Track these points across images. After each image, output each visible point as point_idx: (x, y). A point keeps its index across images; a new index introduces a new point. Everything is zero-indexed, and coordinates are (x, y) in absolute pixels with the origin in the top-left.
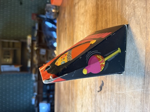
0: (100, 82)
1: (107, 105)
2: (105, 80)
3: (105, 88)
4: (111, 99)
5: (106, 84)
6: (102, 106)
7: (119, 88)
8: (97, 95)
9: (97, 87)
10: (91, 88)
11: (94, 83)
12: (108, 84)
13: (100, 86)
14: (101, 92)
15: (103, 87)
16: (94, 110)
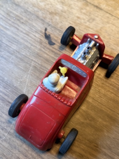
0: (54, 39)
1: (25, 38)
2: (54, 50)
3: (45, 45)
4: (30, 48)
5: (48, 48)
6: (27, 28)
7: (35, 67)
8: (43, 24)
9: (53, 29)
12: (47, 52)
13: (52, 36)
14: (43, 34)
15: (47, 43)
16: (28, 8)
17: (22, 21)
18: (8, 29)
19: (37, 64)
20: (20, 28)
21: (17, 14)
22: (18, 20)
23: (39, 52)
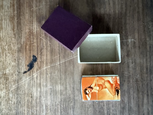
1: (44, 84)
3: (39, 63)
7: (64, 57)
8: (21, 78)
9: (21, 67)
10: (5, 75)
12: (45, 58)
13: (27, 64)
14: (31, 72)
15: (36, 63)
17: (30, 99)
18: (46, 105)
19: (61, 58)
22: (31, 103)
23: (49, 64)
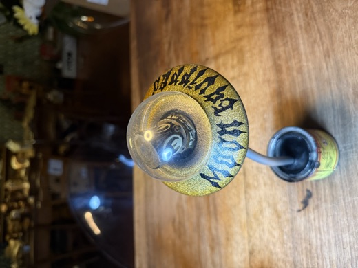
0: (303, 193)
2: (314, 187)
4: (334, 216)
5: (317, 194)
6: (313, 235)
9: (293, 203)
10: (276, 211)
11: (285, 199)
14: (306, 211)
15: (312, 199)
16: (290, 248)
17: (309, 247)
18: (330, 259)
19: (346, 194)
20: (319, 244)
21: (305, 259)
22: (310, 252)
23: (329, 202)
